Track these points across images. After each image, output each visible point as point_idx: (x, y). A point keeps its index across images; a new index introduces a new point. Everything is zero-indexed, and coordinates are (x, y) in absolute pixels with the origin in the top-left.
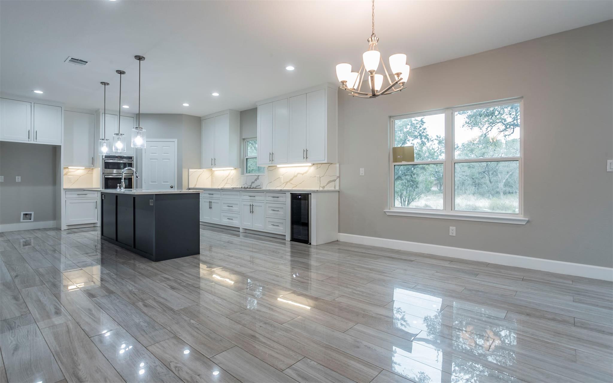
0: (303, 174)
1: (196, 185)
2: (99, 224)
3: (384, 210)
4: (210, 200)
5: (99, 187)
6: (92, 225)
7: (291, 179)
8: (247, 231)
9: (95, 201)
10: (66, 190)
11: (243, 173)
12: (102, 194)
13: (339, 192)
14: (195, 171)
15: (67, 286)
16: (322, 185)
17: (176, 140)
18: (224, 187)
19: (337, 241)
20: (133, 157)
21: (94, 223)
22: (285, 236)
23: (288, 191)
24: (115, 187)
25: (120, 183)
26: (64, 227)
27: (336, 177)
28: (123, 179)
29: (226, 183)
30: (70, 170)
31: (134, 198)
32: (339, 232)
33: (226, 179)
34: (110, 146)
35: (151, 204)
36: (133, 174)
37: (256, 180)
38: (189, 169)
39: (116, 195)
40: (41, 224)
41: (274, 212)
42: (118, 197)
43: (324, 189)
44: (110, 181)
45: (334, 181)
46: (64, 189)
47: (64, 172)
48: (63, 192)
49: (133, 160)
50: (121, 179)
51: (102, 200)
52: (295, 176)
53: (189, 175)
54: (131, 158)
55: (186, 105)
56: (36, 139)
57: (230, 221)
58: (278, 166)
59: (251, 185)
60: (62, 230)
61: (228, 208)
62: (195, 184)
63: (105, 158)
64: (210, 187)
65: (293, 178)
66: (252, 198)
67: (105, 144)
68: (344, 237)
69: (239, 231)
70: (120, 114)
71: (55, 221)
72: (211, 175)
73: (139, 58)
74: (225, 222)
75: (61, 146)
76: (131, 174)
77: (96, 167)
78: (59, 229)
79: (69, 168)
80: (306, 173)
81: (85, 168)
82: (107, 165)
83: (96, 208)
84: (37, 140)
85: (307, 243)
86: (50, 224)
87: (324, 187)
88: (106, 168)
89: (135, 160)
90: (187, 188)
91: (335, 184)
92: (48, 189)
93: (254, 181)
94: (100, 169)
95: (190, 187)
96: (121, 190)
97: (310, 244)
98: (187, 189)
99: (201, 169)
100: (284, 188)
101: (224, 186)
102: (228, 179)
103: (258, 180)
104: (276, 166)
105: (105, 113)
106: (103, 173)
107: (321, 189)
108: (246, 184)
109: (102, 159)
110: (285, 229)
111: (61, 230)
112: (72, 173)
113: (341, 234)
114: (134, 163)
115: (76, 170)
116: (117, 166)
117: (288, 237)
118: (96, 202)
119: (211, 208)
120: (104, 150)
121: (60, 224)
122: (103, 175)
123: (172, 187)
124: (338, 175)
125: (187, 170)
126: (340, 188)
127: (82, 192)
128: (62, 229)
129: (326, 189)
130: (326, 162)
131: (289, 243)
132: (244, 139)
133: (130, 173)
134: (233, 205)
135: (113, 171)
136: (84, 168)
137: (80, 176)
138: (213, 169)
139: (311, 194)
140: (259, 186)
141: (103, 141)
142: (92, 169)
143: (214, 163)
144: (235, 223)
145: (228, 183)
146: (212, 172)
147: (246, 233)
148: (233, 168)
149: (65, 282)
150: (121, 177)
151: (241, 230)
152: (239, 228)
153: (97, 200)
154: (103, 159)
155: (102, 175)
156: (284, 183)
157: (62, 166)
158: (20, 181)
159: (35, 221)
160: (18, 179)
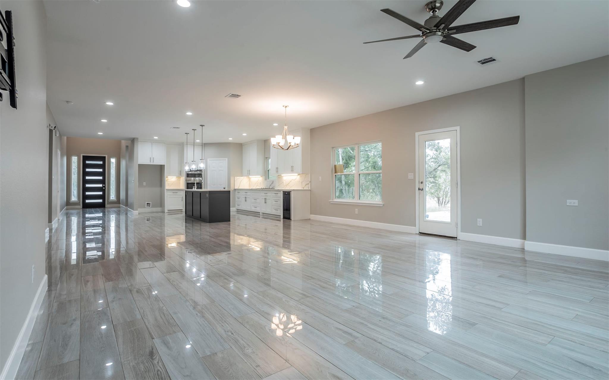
0: (294, 180)
1: (239, 187)
2: (184, 210)
3: (329, 201)
4: (246, 196)
5: (184, 188)
8: (264, 214)
10: (168, 190)
11: (266, 179)
12: (186, 192)
13: (310, 190)
14: (239, 178)
15: (168, 244)
16: (303, 187)
17: (227, 159)
19: (310, 219)
21: (181, 210)
22: (280, 216)
23: (282, 190)
24: (192, 188)
25: (194, 186)
26: (166, 211)
28: (196, 183)
30: (168, 178)
31: (200, 193)
32: (311, 214)
34: (189, 166)
35: (207, 196)
36: (202, 180)
37: (272, 184)
38: (235, 177)
39: (192, 192)
40: (155, 209)
41: (275, 202)
42: (194, 194)
44: (190, 185)
45: (308, 184)
46: (166, 189)
47: (166, 179)
48: (165, 191)
50: (194, 183)
51: (186, 195)
52: (291, 181)
53: (235, 180)
54: (201, 170)
55: (231, 139)
56: (154, 162)
57: (256, 208)
58: (282, 175)
59: (270, 187)
61: (254, 200)
63: (187, 172)
66: (266, 194)
67: (187, 165)
68: (313, 217)
69: (260, 215)
70: (194, 144)
71: (161, 208)
73: (202, 126)
74: (253, 209)
75: (164, 165)
77: (182, 177)
78: (164, 212)
79: (168, 177)
80: (296, 179)
81: (177, 177)
82: (188, 175)
83: (182, 200)
86: (159, 209)
88: (187, 177)
89: (203, 172)
91: (308, 186)
92: (157, 189)
94: (184, 177)
95: (235, 188)
96: (195, 189)
97: (291, 220)
99: (242, 177)
102: (258, 183)
105: (187, 145)
107: (303, 189)
108: (266, 186)
109: (185, 172)
110: (281, 212)
112: (170, 180)
113: (311, 215)
114: (203, 174)
115: (172, 178)
116: (194, 176)
117: (282, 217)
118: (183, 197)
119: (246, 201)
120: (187, 168)
121: (164, 209)
122: (186, 181)
124: (310, 181)
125: (233, 177)
126: (311, 189)
127: (175, 191)
129: (304, 189)
130: (301, 173)
131: (282, 219)
132: (266, 158)
134: (257, 199)
135: (191, 179)
136: (176, 177)
137: (174, 182)
138: (250, 177)
140: (273, 187)
141: (186, 164)
142: (180, 177)
143: (249, 173)
144: (258, 210)
145: (258, 186)
146: (250, 179)
147: (263, 215)
148: (260, 176)
149: (167, 243)
150: (194, 182)
151: (261, 214)
152: (260, 213)
153: (183, 195)
157: (165, 176)
158: (145, 185)
159: (152, 207)
160: (144, 184)
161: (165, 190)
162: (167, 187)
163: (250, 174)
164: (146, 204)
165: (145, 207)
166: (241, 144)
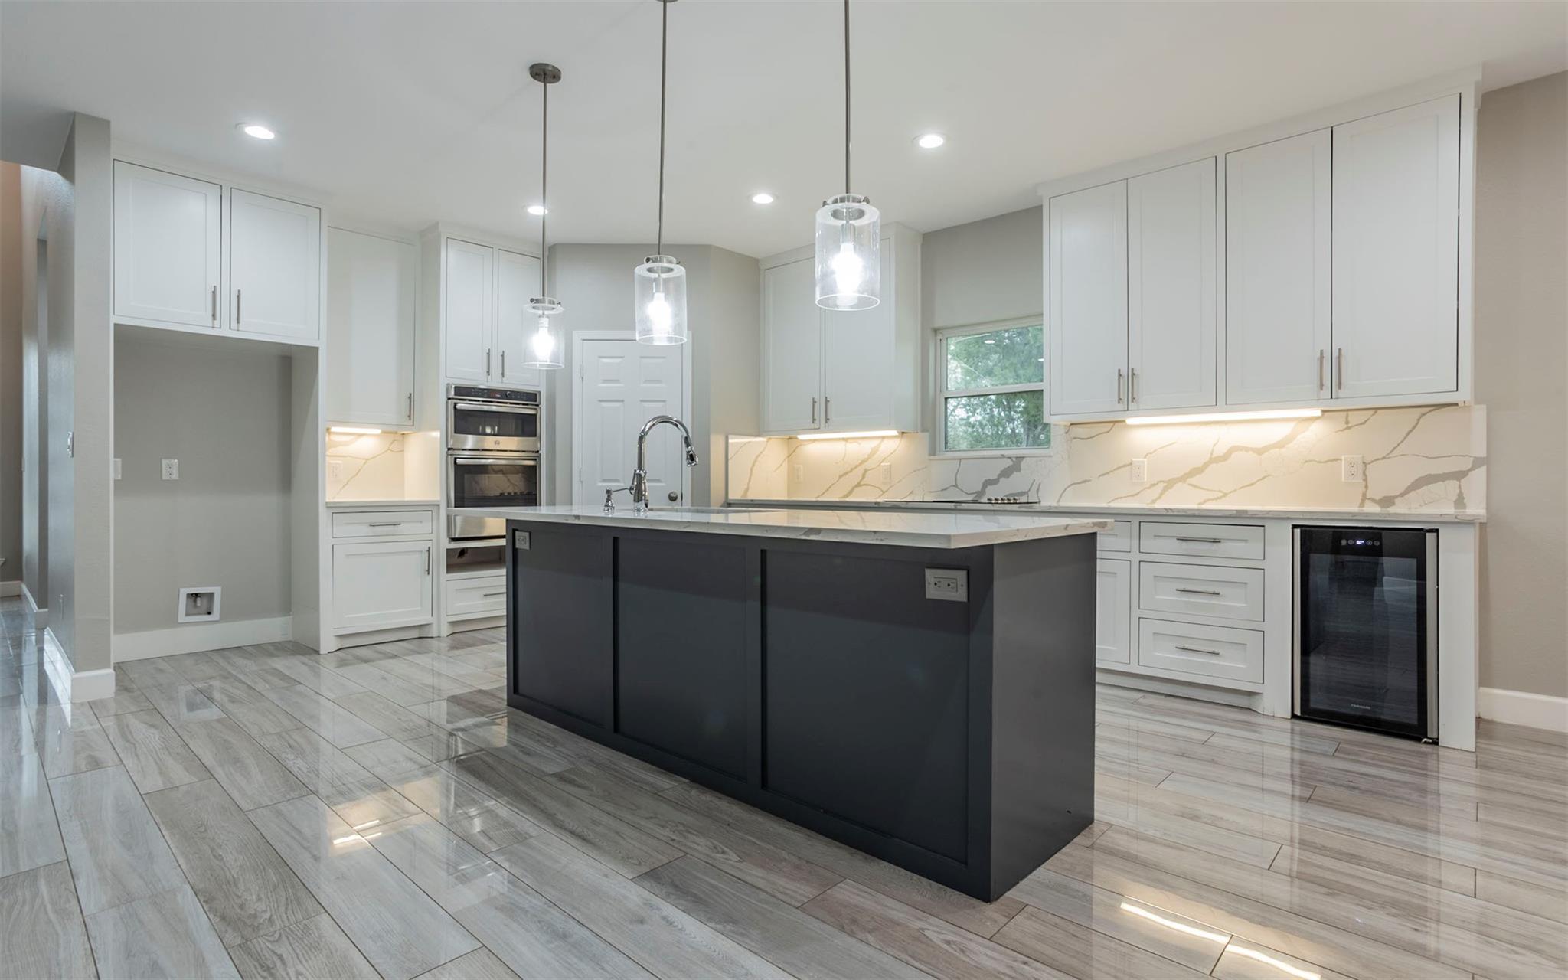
0: (1259, 451)
5: (436, 498)
6: (415, 634)
7: (1196, 471)
9: (424, 546)
10: (337, 509)
14: (745, 444)
16: (1377, 491)
18: (846, 496)
20: (540, 392)
23: (1279, 517)
26: (328, 643)
27: (1472, 459)
28: (506, 469)
29: (859, 485)
30: (338, 438)
32: (1486, 682)
33: (860, 470)
36: (538, 452)
37: (1006, 473)
38: (730, 437)
40: (243, 632)
41: (1185, 598)
43: (1392, 510)
44: (472, 476)
45: (1458, 475)
46: (328, 506)
48: (324, 515)
49: (537, 405)
52: (1214, 460)
53: (729, 457)
54: (532, 397)
56: (238, 322)
59: (981, 493)
60: (321, 653)
62: (746, 487)
63: (455, 395)
64: (786, 499)
65: (1206, 465)
71: (288, 617)
72: (788, 457)
75: (318, 348)
76: (533, 452)
77: (419, 430)
78: (305, 648)
79: (339, 429)
81: (384, 432)
82: (465, 422)
83: (428, 571)
84: (241, 324)
85: (1419, 740)
86: (272, 628)
87: (1387, 501)
88: (458, 431)
89: (545, 406)
90: (722, 500)
91: (1460, 487)
92: (269, 503)
93: (996, 477)
94: (437, 434)
95: (732, 496)
97: (1435, 742)
98: (721, 506)
99: (758, 436)
100: (1154, 502)
101: (851, 492)
102: (866, 471)
103: (1016, 474)
104: (1124, 421)
105: (456, 240)
106: (449, 449)
108: (956, 486)
109: (444, 399)
111: (318, 652)
112: (346, 450)
113: (1494, 691)
115: (352, 437)
117: (1279, 704)
118: (429, 551)
121: (313, 629)
122: (448, 455)
123: (673, 499)
125: (722, 439)
127: (384, 514)
128: (323, 651)
131: (1285, 726)
132: (936, 331)
133: (531, 449)
136: (378, 431)
137: (367, 460)
139: (1437, 531)
140: (1022, 494)
142: (403, 434)
143: (821, 416)
145: (864, 485)
150: (495, 462)
153: (429, 544)
154: (449, 399)
155: (445, 454)
156: (1153, 485)
158: (175, 476)
159: (225, 617)
160: (170, 468)
161: (322, 510)
162: (332, 492)
163: (827, 419)
164: (183, 600)
165: (171, 621)
166: (757, 261)
